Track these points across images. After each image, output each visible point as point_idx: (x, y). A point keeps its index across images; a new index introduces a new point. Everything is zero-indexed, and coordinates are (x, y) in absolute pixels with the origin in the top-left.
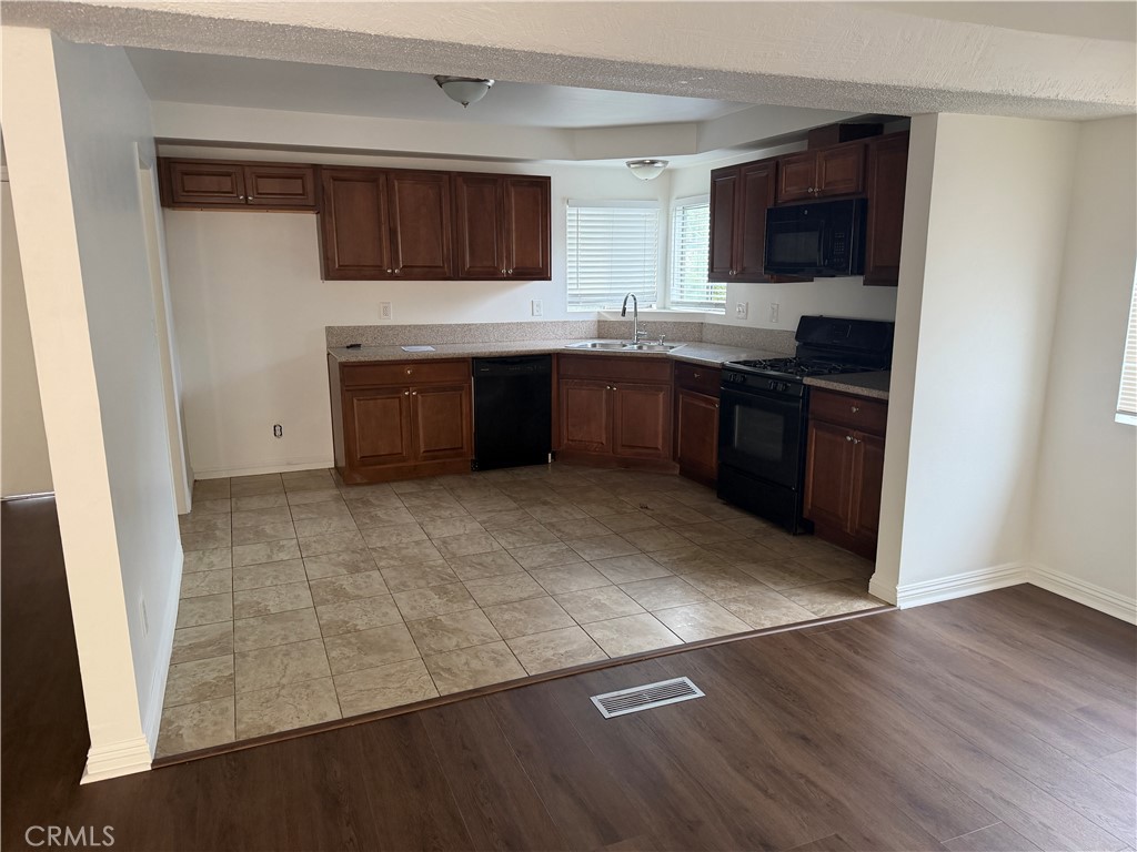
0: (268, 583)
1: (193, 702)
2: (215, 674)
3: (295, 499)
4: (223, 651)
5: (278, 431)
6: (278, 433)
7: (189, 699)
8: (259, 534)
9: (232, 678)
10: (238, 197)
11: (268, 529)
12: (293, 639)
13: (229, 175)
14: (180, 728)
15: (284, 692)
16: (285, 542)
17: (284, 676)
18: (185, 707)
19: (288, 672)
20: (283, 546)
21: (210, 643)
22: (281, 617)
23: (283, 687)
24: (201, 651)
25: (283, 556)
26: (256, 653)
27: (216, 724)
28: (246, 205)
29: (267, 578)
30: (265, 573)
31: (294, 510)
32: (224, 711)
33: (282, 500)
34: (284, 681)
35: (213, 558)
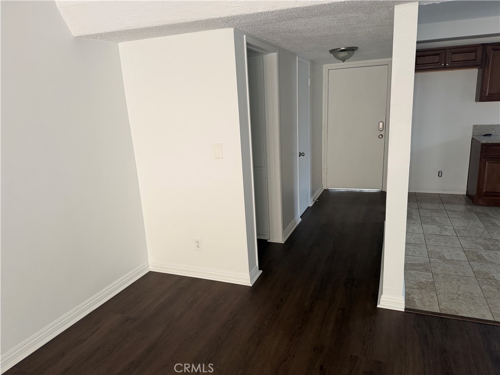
0: (442, 244)
1: (417, 288)
2: (425, 280)
3: (448, 207)
4: (427, 270)
5: (440, 174)
6: (440, 175)
7: (415, 287)
8: (434, 221)
9: (433, 283)
10: (441, 64)
11: (437, 219)
12: (460, 274)
13: (438, 54)
14: (414, 298)
15: (459, 297)
16: (447, 227)
17: (459, 290)
18: (414, 290)
19: (460, 289)
20: (446, 228)
21: (420, 265)
22: (451, 261)
23: (460, 295)
24: (417, 267)
25: (447, 233)
26: (443, 275)
27: (429, 302)
28: (445, 68)
29: (442, 242)
30: (440, 240)
31: (449, 213)
32: (432, 297)
33: (441, 207)
34: (459, 292)
35: (414, 227)
